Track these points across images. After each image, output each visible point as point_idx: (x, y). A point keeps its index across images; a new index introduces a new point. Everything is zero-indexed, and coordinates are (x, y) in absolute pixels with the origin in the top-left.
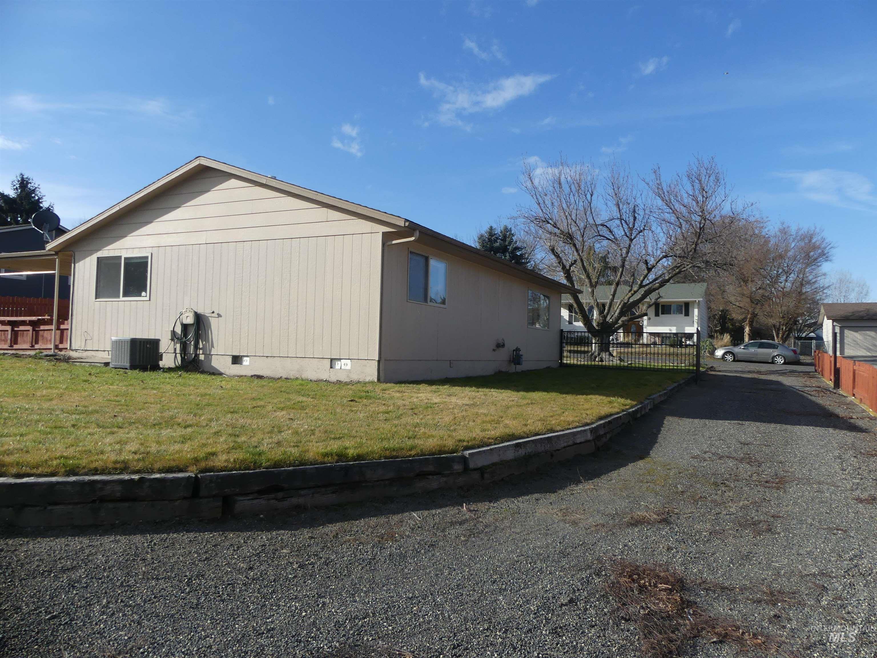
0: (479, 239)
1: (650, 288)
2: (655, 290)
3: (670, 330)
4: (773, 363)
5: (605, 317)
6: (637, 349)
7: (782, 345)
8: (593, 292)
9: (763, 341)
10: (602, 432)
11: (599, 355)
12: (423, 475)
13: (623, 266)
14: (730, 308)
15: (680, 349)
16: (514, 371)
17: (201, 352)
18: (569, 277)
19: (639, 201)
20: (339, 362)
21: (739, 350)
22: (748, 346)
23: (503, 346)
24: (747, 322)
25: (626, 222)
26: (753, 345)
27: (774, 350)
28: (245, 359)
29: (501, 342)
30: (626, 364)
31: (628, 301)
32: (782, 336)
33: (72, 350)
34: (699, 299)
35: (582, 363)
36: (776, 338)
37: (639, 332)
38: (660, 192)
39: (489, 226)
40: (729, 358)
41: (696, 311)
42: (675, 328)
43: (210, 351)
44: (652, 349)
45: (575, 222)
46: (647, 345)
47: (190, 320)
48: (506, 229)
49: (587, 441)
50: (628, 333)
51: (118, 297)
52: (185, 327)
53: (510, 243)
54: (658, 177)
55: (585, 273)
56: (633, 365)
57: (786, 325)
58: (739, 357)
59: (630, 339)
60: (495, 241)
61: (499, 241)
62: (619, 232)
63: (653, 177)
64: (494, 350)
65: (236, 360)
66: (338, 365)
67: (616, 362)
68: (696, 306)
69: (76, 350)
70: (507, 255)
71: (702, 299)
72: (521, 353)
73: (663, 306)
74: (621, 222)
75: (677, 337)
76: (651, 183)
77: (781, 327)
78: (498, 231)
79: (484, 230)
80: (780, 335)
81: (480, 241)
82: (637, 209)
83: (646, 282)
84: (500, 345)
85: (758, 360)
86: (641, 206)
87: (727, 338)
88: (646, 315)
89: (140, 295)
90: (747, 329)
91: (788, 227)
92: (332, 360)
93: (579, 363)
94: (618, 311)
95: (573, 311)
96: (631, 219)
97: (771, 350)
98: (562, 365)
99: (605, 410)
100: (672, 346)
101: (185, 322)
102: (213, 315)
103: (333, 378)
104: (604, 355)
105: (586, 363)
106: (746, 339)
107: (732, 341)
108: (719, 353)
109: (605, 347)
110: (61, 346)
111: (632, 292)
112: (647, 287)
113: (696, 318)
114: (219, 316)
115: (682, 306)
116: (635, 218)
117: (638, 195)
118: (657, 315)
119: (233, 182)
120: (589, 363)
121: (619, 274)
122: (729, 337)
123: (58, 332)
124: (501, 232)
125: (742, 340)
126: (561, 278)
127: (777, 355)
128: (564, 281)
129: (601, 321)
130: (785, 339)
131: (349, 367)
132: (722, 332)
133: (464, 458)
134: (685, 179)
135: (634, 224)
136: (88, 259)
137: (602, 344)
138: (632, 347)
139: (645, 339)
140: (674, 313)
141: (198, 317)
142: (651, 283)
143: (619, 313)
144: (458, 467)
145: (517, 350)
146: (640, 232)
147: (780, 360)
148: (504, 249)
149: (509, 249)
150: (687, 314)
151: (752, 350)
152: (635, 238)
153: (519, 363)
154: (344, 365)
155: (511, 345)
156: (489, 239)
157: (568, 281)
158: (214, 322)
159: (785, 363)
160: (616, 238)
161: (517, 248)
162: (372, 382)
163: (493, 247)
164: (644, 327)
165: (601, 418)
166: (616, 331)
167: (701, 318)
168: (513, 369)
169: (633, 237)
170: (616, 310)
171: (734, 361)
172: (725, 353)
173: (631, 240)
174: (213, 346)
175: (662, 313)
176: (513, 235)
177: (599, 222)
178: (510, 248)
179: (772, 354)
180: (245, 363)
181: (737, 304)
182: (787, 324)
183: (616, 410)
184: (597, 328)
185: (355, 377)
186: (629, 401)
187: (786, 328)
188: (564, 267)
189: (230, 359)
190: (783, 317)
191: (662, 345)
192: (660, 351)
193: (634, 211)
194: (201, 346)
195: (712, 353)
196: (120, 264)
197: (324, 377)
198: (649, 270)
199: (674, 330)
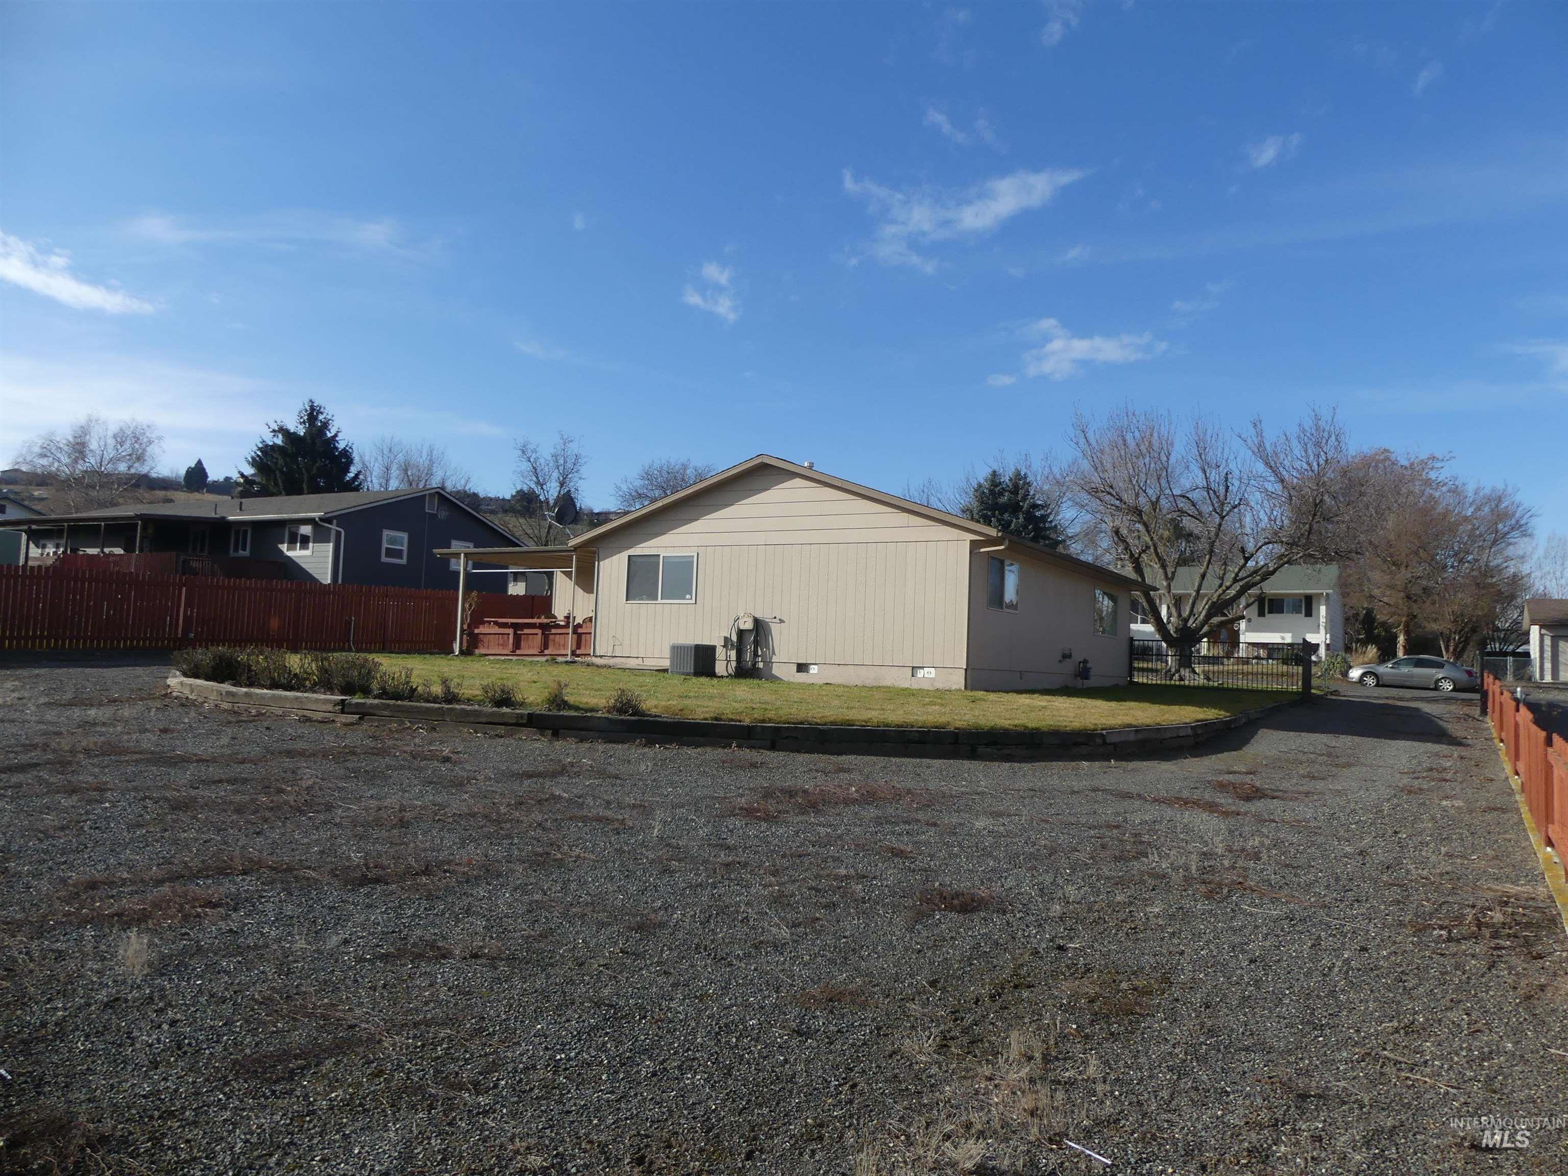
0: (976, 491)
1: (1247, 583)
2: (1255, 584)
3: (1283, 638)
4: (1436, 688)
5: (1186, 621)
6: (1229, 665)
7: (1453, 664)
8: (1169, 586)
9: (1421, 656)
10: (1200, 732)
11: (1178, 671)
12: (1076, 744)
13: (1211, 552)
14: (1376, 605)
15: (1295, 667)
16: (1080, 687)
17: (760, 659)
18: (1138, 569)
19: (1232, 466)
20: (922, 671)
21: (1385, 669)
22: (1399, 664)
23: (1070, 656)
24: (1401, 627)
25: (1214, 492)
26: (1407, 662)
27: (1438, 670)
28: (812, 666)
29: (1067, 652)
30: (1216, 684)
31: (1218, 600)
32: (1455, 650)
33: (596, 656)
34: (1328, 591)
35: (1154, 682)
36: (1444, 653)
37: (1234, 641)
38: (1260, 451)
39: (990, 471)
40: (1370, 681)
41: (1323, 609)
42: (1290, 635)
43: (771, 658)
44: (1254, 667)
45: (1145, 492)
46: (1246, 661)
47: (748, 625)
48: (1018, 474)
49: (1188, 736)
50: (1215, 642)
51: (657, 599)
52: (741, 633)
53: (1025, 498)
54: (1260, 434)
55: (1159, 561)
56: (1225, 686)
57: (1459, 633)
58: (1385, 680)
59: (1218, 651)
60: (1001, 494)
61: (1007, 494)
62: (1207, 509)
63: (1252, 431)
64: (1060, 661)
65: (802, 668)
66: (920, 674)
67: (1201, 681)
68: (1323, 601)
69: (601, 657)
70: (1021, 516)
71: (1331, 591)
72: (1089, 665)
73: (1271, 601)
74: (1208, 493)
75: (1293, 649)
76: (1249, 440)
77: (1453, 636)
78: (1006, 478)
79: (982, 475)
80: (1451, 649)
81: (978, 494)
82: (1230, 476)
83: (1242, 574)
84: (1066, 656)
85: (1414, 684)
86: (1236, 473)
87: (1372, 651)
88: (1243, 617)
89: (684, 598)
90: (1401, 639)
91: (1464, 484)
92: (913, 668)
93: (1150, 682)
94: (1204, 613)
95: (1140, 611)
96: (1222, 490)
97: (1432, 671)
98: (1131, 683)
99: (1201, 716)
100: (1285, 662)
101: (742, 627)
102: (774, 620)
103: (915, 686)
104: (1185, 672)
105: (1159, 682)
106: (1400, 654)
107: (1379, 657)
108: (1355, 674)
109: (1186, 661)
110: (578, 652)
111: (1224, 588)
112: (1244, 582)
113: (1322, 620)
114: (781, 621)
115: (1301, 601)
116: (1227, 488)
117: (1232, 457)
118: (1261, 614)
119: (798, 482)
120: (1164, 682)
121: (1205, 564)
122: (1375, 650)
123: (575, 636)
124: (1011, 480)
125: (1395, 655)
126: (1128, 571)
127: (1442, 678)
128: (1133, 576)
129: (1181, 627)
130: (1458, 654)
131: (933, 675)
132: (1365, 643)
133: (1102, 734)
134: (1295, 443)
135: (1226, 495)
136: (615, 558)
137: (1180, 656)
138: (1223, 664)
139: (1242, 652)
140: (1287, 612)
141: (757, 621)
142: (1248, 576)
143: (1206, 616)
144: (1099, 741)
145: (1085, 662)
146: (1234, 508)
147: (1448, 686)
148: (1015, 508)
149: (1023, 507)
150: (1309, 613)
151: (1405, 670)
152: (1227, 514)
153: (1087, 678)
154: (927, 674)
155: (1078, 657)
156: (990, 491)
157: (1136, 572)
158: (775, 628)
159: (1454, 690)
160: (1200, 513)
161: (1035, 506)
162: (960, 690)
163: (997, 503)
164: (1241, 632)
165: (1198, 721)
166: (1199, 641)
167: (1331, 621)
168: (1079, 683)
169: (1224, 514)
170: (1202, 608)
171: (1377, 685)
172: (1364, 674)
173: (1222, 518)
174: (774, 653)
175: (1270, 612)
176: (1029, 484)
177: (1177, 492)
178: (1025, 505)
179: (1434, 676)
180: (811, 671)
181: (1385, 599)
182: (1461, 631)
183: (1211, 717)
184: (1175, 635)
185: (940, 685)
186: (1222, 713)
187: (1460, 638)
188: (1132, 555)
189: (795, 667)
190: (1455, 621)
191: (1268, 659)
192: (1265, 670)
193: (1227, 479)
194: (760, 653)
195: (1345, 674)
196: (659, 563)
197: (905, 685)
198: (1247, 559)
199: (1288, 638)
